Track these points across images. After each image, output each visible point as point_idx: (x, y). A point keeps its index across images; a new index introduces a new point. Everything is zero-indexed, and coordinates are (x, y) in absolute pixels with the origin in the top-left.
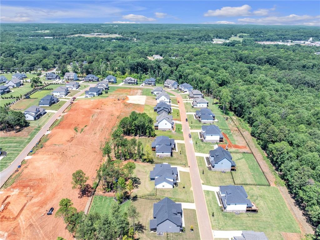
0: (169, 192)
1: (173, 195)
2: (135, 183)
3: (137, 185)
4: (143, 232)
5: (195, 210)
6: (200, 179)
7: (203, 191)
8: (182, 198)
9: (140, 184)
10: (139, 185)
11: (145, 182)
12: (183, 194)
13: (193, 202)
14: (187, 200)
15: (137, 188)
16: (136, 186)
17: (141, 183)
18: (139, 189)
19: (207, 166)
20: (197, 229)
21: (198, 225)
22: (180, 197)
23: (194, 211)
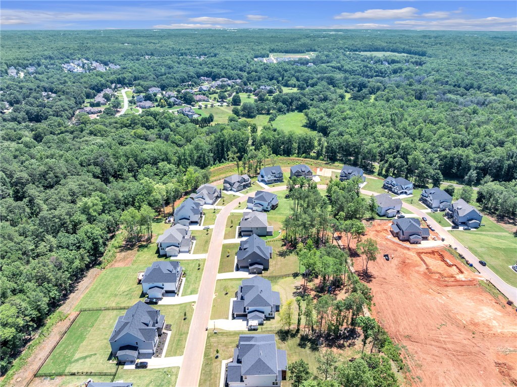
2: (301, 292)
3: (298, 291)
4: (279, 252)
7: (199, 293)
9: (294, 293)
10: (295, 291)
11: (287, 298)
13: (218, 280)
15: (296, 287)
16: (298, 289)
17: (292, 294)
18: (293, 286)
19: (169, 333)
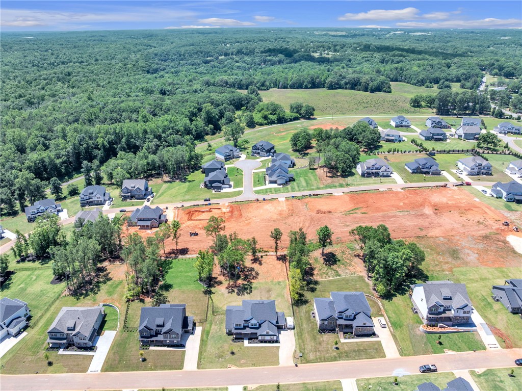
0: (220, 330)
1: (213, 337)
5: (181, 369)
6: (259, 385)
7: (226, 386)
8: (208, 350)
12: (217, 352)
13: (198, 368)
14: (203, 357)
20: (145, 369)
21: (152, 370)
22: (209, 347)
23: (181, 367)
